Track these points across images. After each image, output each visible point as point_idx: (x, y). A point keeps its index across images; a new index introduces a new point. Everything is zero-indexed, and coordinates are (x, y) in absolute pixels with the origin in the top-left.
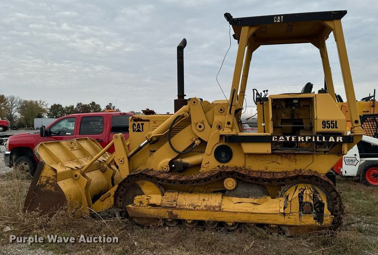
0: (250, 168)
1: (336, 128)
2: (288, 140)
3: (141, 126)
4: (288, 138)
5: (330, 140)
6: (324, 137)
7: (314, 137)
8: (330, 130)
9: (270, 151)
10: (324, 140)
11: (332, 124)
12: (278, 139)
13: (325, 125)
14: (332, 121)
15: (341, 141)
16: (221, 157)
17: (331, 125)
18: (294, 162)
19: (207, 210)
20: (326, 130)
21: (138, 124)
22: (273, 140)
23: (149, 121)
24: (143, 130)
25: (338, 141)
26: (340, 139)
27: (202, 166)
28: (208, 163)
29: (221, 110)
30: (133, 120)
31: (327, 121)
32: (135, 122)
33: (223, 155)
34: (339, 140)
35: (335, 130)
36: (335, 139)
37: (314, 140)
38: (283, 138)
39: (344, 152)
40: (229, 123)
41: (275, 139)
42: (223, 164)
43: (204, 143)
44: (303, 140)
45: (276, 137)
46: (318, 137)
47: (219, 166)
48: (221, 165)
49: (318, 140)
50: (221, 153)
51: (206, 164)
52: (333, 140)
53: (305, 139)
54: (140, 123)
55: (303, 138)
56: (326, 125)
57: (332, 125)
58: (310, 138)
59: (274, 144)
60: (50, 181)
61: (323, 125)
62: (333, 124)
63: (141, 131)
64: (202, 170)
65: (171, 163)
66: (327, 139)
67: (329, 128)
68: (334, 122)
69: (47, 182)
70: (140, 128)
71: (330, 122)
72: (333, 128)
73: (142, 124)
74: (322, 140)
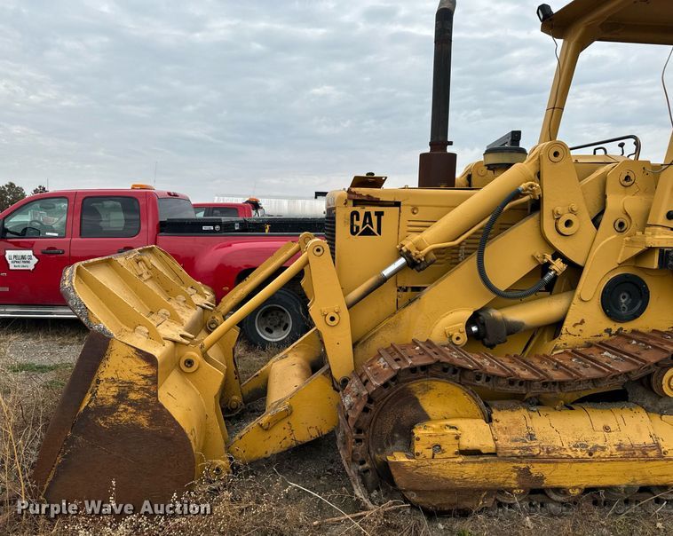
3: (375, 219)
16: (617, 306)
19: (625, 458)
21: (368, 215)
23: (397, 204)
24: (379, 232)
27: (563, 331)
28: (582, 322)
29: (627, 178)
30: (351, 203)
32: (357, 209)
33: (623, 301)
40: (671, 216)
42: (619, 326)
43: (575, 271)
47: (609, 331)
48: (615, 327)
50: (618, 296)
51: (575, 325)
54: (373, 210)
60: (133, 396)
63: (374, 234)
64: (565, 340)
65: (475, 318)
69: (121, 397)
70: (371, 223)
73: (377, 213)
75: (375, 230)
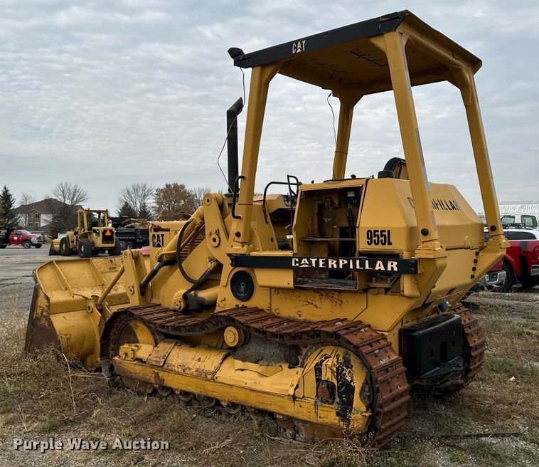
0: (277, 311)
1: (390, 244)
2: (314, 265)
3: (161, 238)
4: (314, 261)
5: (377, 268)
6: (367, 262)
7: (351, 261)
8: (380, 247)
10: (367, 267)
11: (382, 236)
12: (300, 262)
13: (371, 239)
14: (382, 231)
15: (396, 269)
16: (239, 291)
17: (380, 239)
18: (338, 307)
19: (197, 377)
20: (373, 247)
21: (158, 236)
22: (293, 265)
23: (169, 230)
24: (163, 245)
25: (389, 269)
26: (392, 266)
27: (217, 304)
28: (225, 299)
30: (153, 230)
31: (375, 231)
32: (155, 233)
33: (242, 287)
34: (392, 268)
35: (387, 247)
36: (386, 266)
37: (351, 267)
38: (307, 262)
39: (403, 291)
40: (238, 235)
41: (296, 262)
44: (335, 266)
45: (297, 260)
46: (358, 262)
47: (237, 306)
48: (241, 304)
49: (358, 267)
50: (240, 284)
51: (222, 301)
52: (382, 268)
53: (338, 264)
54: (160, 233)
56: (374, 238)
57: (383, 238)
58: (346, 262)
59: (298, 273)
61: (368, 238)
62: (385, 235)
63: (161, 246)
64: (218, 309)
65: (185, 296)
66: (373, 265)
67: (378, 244)
68: (386, 233)
69: (42, 314)
70: (160, 240)
71: (379, 233)
72: (385, 244)
73: (161, 235)
74: (364, 266)
75: (161, 244)
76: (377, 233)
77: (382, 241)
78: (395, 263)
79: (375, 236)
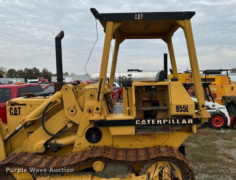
0: (117, 146)
1: (188, 111)
2: (149, 123)
3: (18, 110)
4: (149, 121)
5: (183, 123)
6: (178, 120)
7: (170, 120)
8: (183, 113)
9: (134, 133)
10: (178, 122)
11: (183, 108)
12: (140, 122)
13: (178, 109)
14: (184, 106)
15: (192, 123)
16: (91, 138)
17: (183, 109)
18: (153, 140)
20: (179, 113)
21: (15, 108)
22: (137, 123)
23: (25, 105)
24: (20, 114)
25: (189, 123)
26: (190, 121)
27: (74, 147)
28: (80, 143)
29: (91, 95)
30: (10, 105)
31: (180, 106)
32: (12, 107)
33: (93, 136)
34: (190, 122)
35: (186, 113)
36: (187, 121)
37: (170, 123)
38: (145, 122)
40: (97, 109)
41: (138, 122)
42: (93, 144)
43: (76, 126)
44: (161, 123)
45: (139, 121)
46: (173, 120)
47: (90, 146)
48: (92, 145)
49: (173, 123)
51: (78, 145)
52: (185, 122)
53: (162, 122)
54: (17, 107)
55: (161, 121)
56: (179, 109)
58: (167, 121)
61: (177, 109)
62: (185, 108)
63: (18, 115)
64: (75, 150)
65: (46, 144)
67: (182, 111)
68: (186, 107)
70: (17, 111)
71: (182, 107)
72: (185, 111)
73: (18, 108)
74: (176, 122)
75: (18, 113)
76: (181, 107)
77: (184, 110)
78: (192, 120)
79: (180, 108)
